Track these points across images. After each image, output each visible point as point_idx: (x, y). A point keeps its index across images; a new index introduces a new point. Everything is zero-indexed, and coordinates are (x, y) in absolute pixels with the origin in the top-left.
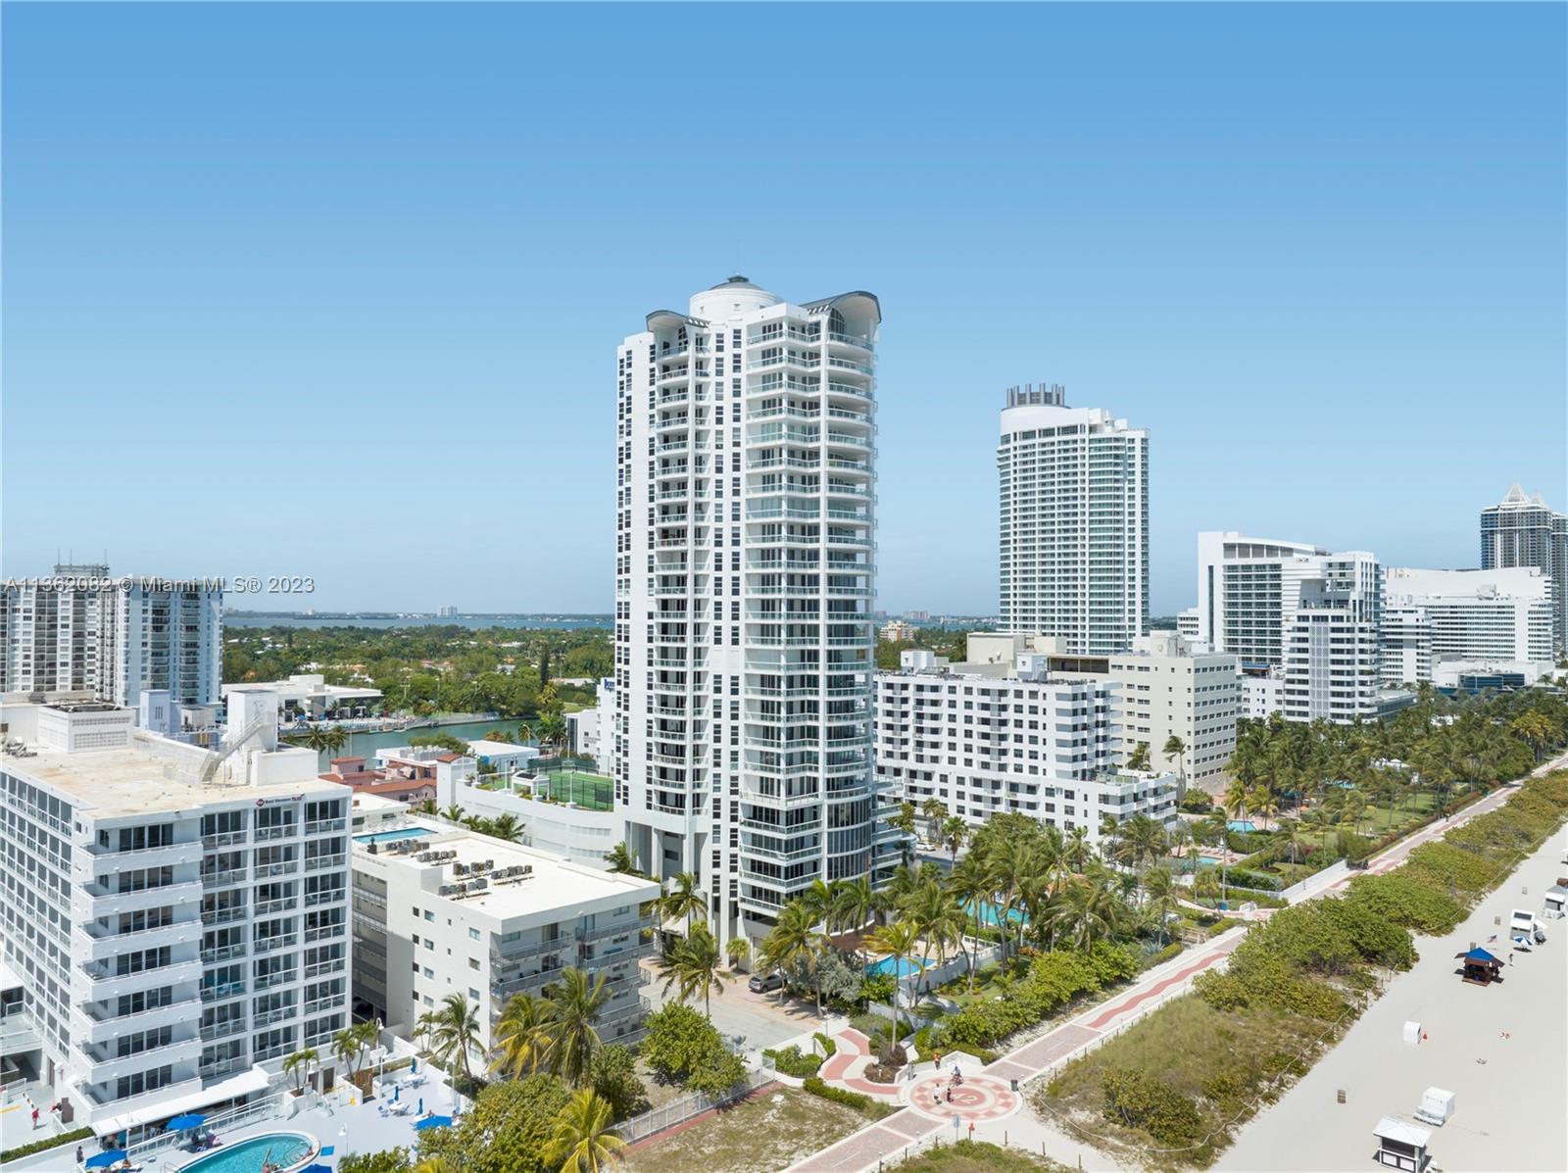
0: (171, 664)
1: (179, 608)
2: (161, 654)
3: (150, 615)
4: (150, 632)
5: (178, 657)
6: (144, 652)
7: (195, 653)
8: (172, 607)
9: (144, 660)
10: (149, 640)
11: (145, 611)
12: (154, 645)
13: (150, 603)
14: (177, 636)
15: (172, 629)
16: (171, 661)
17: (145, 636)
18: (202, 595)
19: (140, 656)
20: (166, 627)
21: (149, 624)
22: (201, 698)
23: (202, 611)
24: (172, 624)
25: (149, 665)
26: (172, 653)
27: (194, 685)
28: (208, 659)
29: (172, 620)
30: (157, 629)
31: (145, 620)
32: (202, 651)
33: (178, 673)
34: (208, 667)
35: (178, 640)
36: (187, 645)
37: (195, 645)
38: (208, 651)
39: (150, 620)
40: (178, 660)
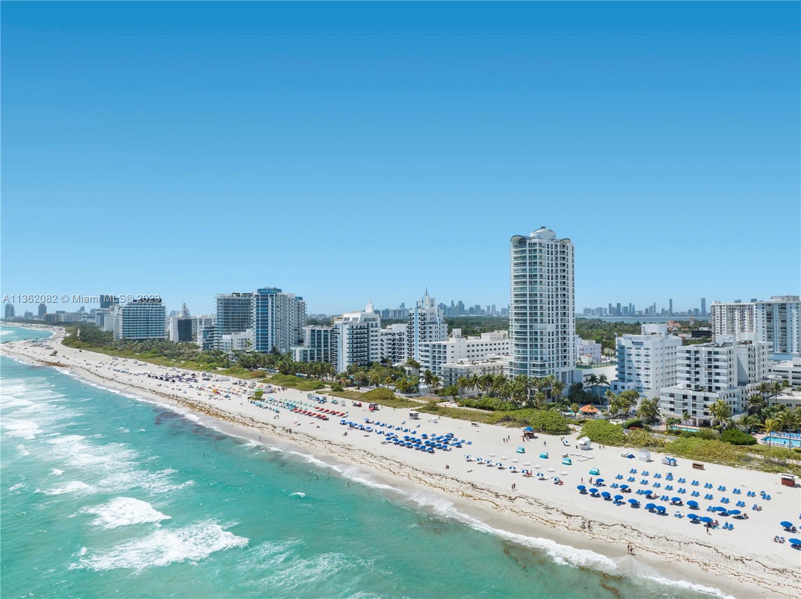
0: (775, 335)
1: (778, 313)
2: (771, 331)
3: (765, 316)
4: (765, 323)
5: (778, 333)
6: (763, 330)
7: (786, 332)
8: (775, 313)
9: (764, 333)
10: (765, 326)
11: (763, 314)
12: (768, 328)
13: (765, 311)
14: (777, 324)
15: (775, 321)
16: (775, 334)
17: (763, 324)
18: (788, 307)
19: (762, 332)
20: (772, 320)
21: (765, 319)
22: (789, 350)
23: (788, 315)
24: (775, 319)
25: (765, 335)
26: (775, 331)
27: (786, 345)
28: (791, 334)
29: (775, 317)
30: (769, 321)
31: (763, 318)
32: (788, 330)
33: (778, 339)
34: (791, 338)
35: (778, 326)
36: (782, 328)
37: (785, 328)
38: (791, 331)
39: (765, 317)
40: (778, 334)
